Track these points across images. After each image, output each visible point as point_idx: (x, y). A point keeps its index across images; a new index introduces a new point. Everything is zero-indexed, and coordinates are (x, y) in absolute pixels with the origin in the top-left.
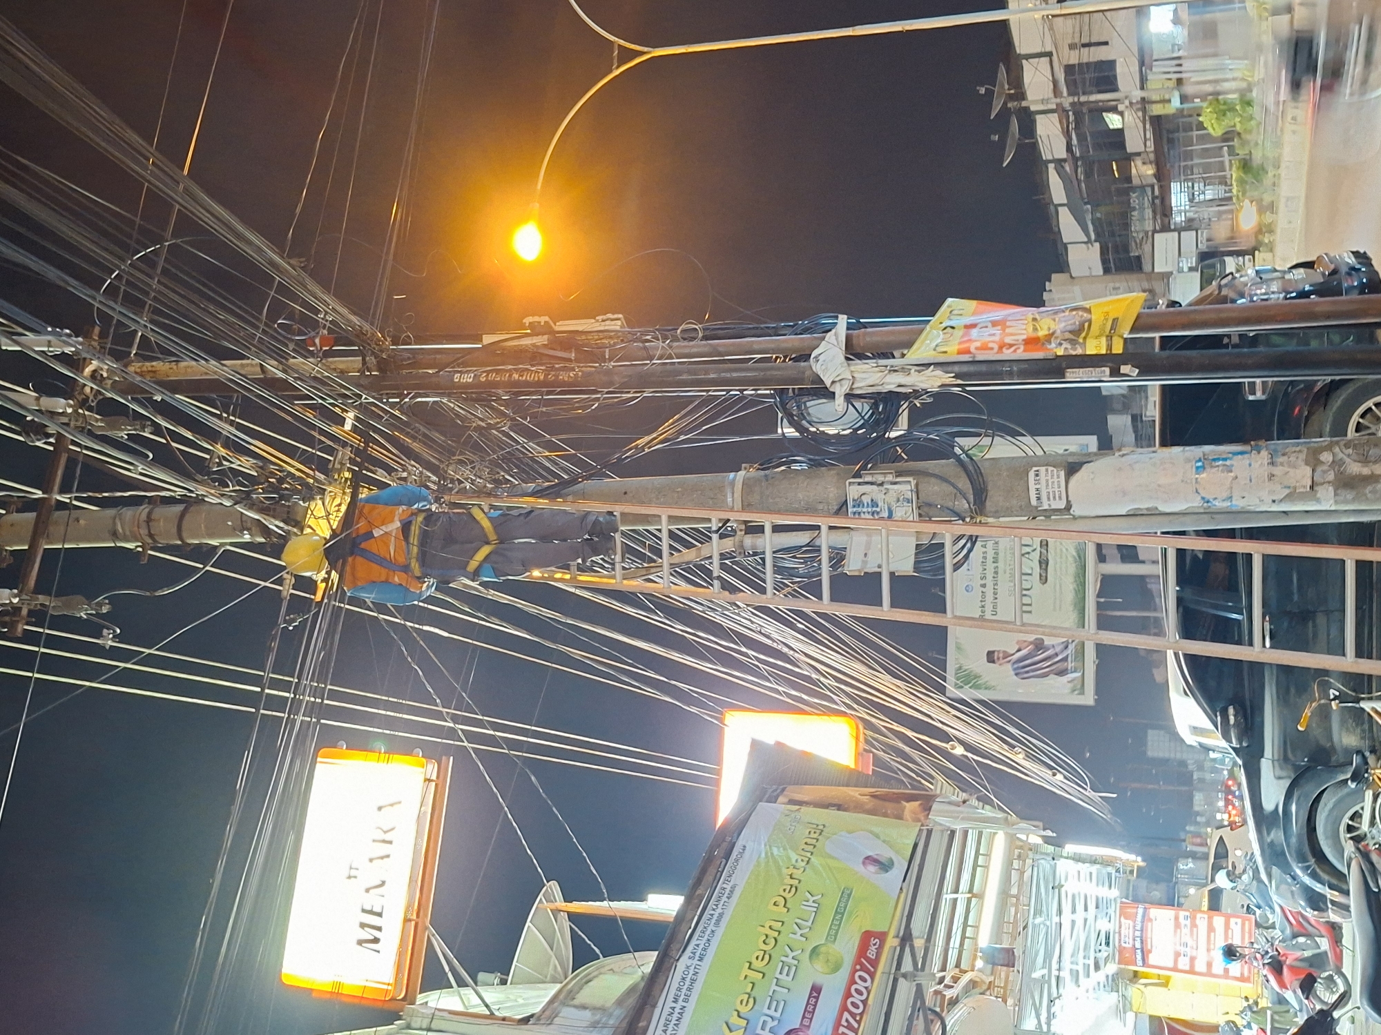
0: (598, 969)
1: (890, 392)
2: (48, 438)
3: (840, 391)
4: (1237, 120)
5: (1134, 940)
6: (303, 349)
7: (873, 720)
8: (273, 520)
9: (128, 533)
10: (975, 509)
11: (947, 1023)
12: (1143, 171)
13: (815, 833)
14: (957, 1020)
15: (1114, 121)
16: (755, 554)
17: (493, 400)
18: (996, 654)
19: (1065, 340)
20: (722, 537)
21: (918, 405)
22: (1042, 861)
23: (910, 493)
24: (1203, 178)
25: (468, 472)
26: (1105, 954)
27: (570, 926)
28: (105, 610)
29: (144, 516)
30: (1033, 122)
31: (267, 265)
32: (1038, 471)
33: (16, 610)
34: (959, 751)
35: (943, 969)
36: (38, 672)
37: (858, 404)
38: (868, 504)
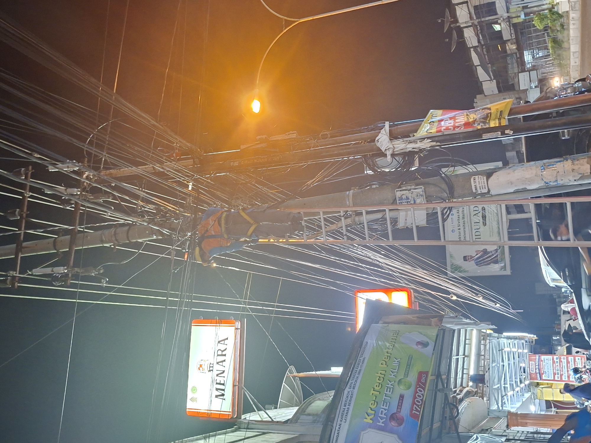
0: (313, 399)
1: (410, 151)
2: (72, 205)
3: (389, 153)
4: (549, 21)
5: (536, 369)
6: (169, 159)
7: (417, 289)
8: (164, 229)
9: (107, 240)
10: (450, 196)
11: (459, 409)
12: (511, 47)
13: (395, 334)
14: (463, 408)
15: (497, 27)
16: (360, 224)
17: (248, 172)
18: (467, 257)
19: (481, 122)
20: (346, 218)
21: (422, 156)
22: (493, 340)
23: (422, 192)
24: (537, 47)
25: (240, 202)
26: (524, 377)
27: (301, 383)
28: (102, 271)
29: (113, 233)
30: (463, 32)
31: (151, 126)
32: (474, 178)
33: (66, 275)
34: (455, 298)
35: (455, 387)
36: (78, 300)
37: (397, 158)
38: (405, 199)
